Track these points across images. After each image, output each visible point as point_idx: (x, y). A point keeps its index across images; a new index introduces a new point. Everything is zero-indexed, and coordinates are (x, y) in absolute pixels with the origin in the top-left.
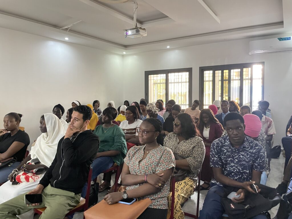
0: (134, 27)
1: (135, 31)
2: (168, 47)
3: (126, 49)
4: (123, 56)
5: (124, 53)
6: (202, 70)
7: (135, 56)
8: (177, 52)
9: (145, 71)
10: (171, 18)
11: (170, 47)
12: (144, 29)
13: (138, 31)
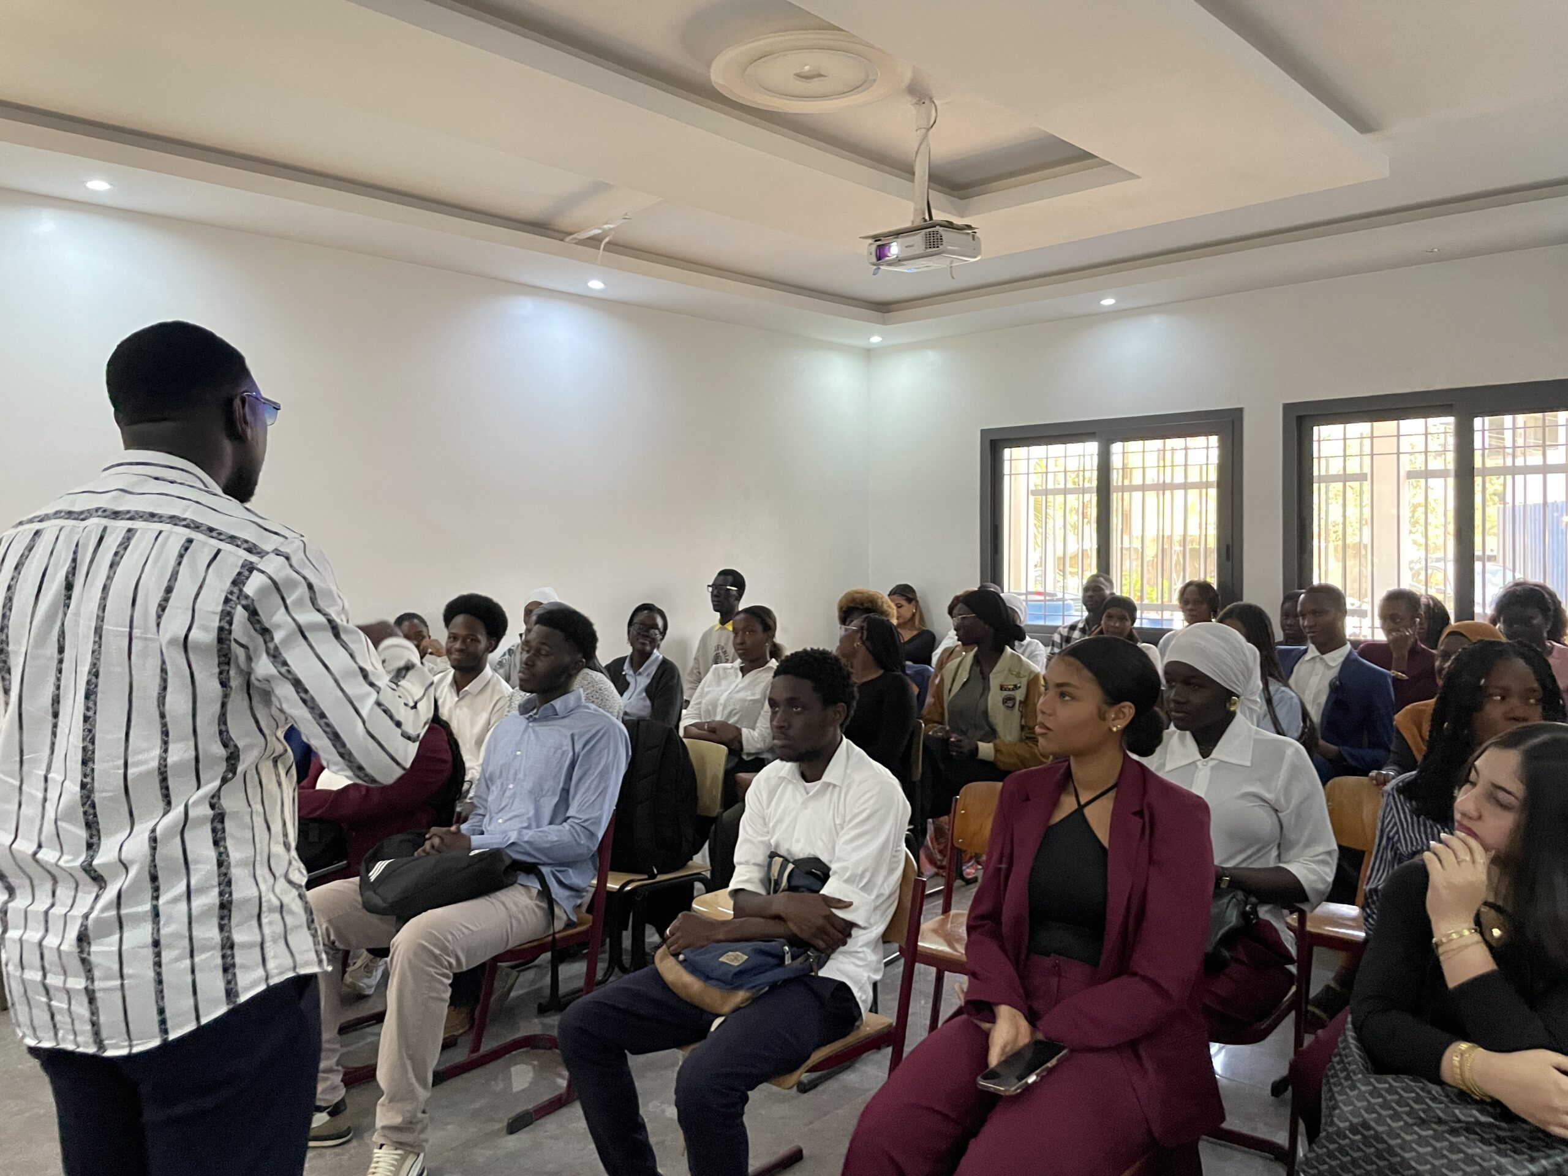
0: (919, 222)
1: (918, 239)
2: (1108, 302)
3: (884, 323)
4: (869, 354)
5: (876, 339)
6: (1300, 419)
7: (932, 356)
8: (1157, 322)
9: (982, 431)
10: (1108, 163)
11: (1117, 301)
12: (969, 227)
13: (934, 243)
